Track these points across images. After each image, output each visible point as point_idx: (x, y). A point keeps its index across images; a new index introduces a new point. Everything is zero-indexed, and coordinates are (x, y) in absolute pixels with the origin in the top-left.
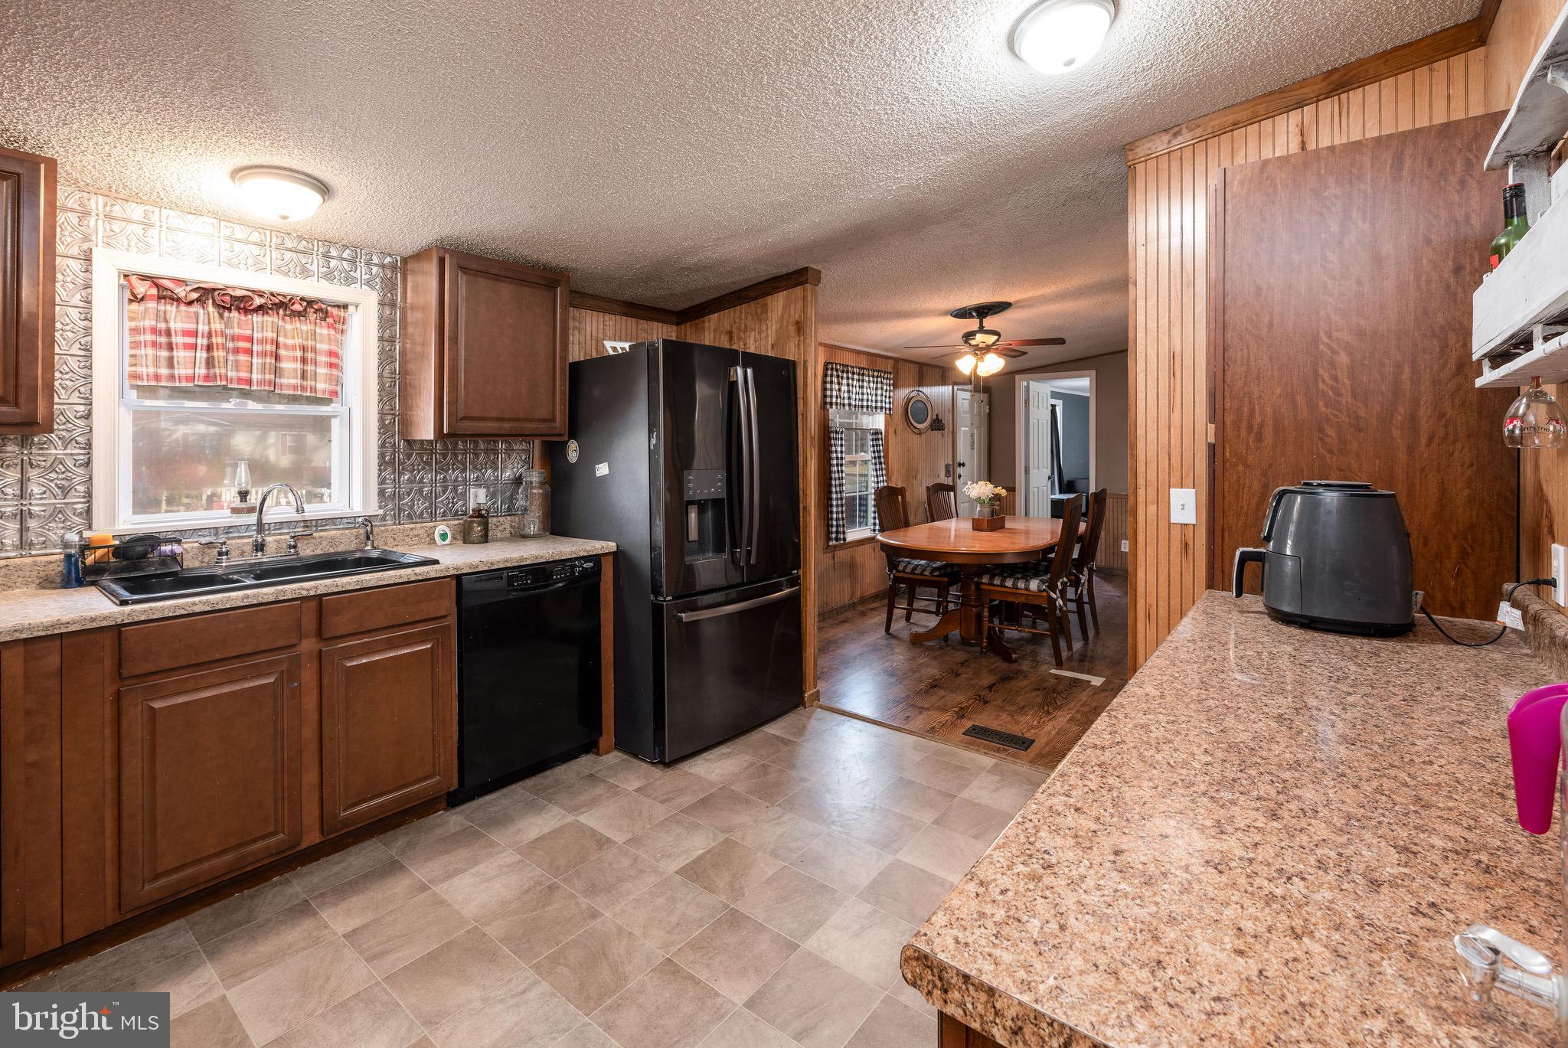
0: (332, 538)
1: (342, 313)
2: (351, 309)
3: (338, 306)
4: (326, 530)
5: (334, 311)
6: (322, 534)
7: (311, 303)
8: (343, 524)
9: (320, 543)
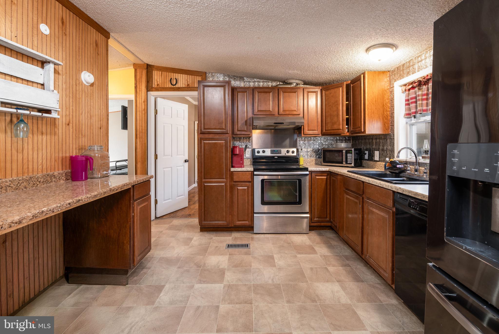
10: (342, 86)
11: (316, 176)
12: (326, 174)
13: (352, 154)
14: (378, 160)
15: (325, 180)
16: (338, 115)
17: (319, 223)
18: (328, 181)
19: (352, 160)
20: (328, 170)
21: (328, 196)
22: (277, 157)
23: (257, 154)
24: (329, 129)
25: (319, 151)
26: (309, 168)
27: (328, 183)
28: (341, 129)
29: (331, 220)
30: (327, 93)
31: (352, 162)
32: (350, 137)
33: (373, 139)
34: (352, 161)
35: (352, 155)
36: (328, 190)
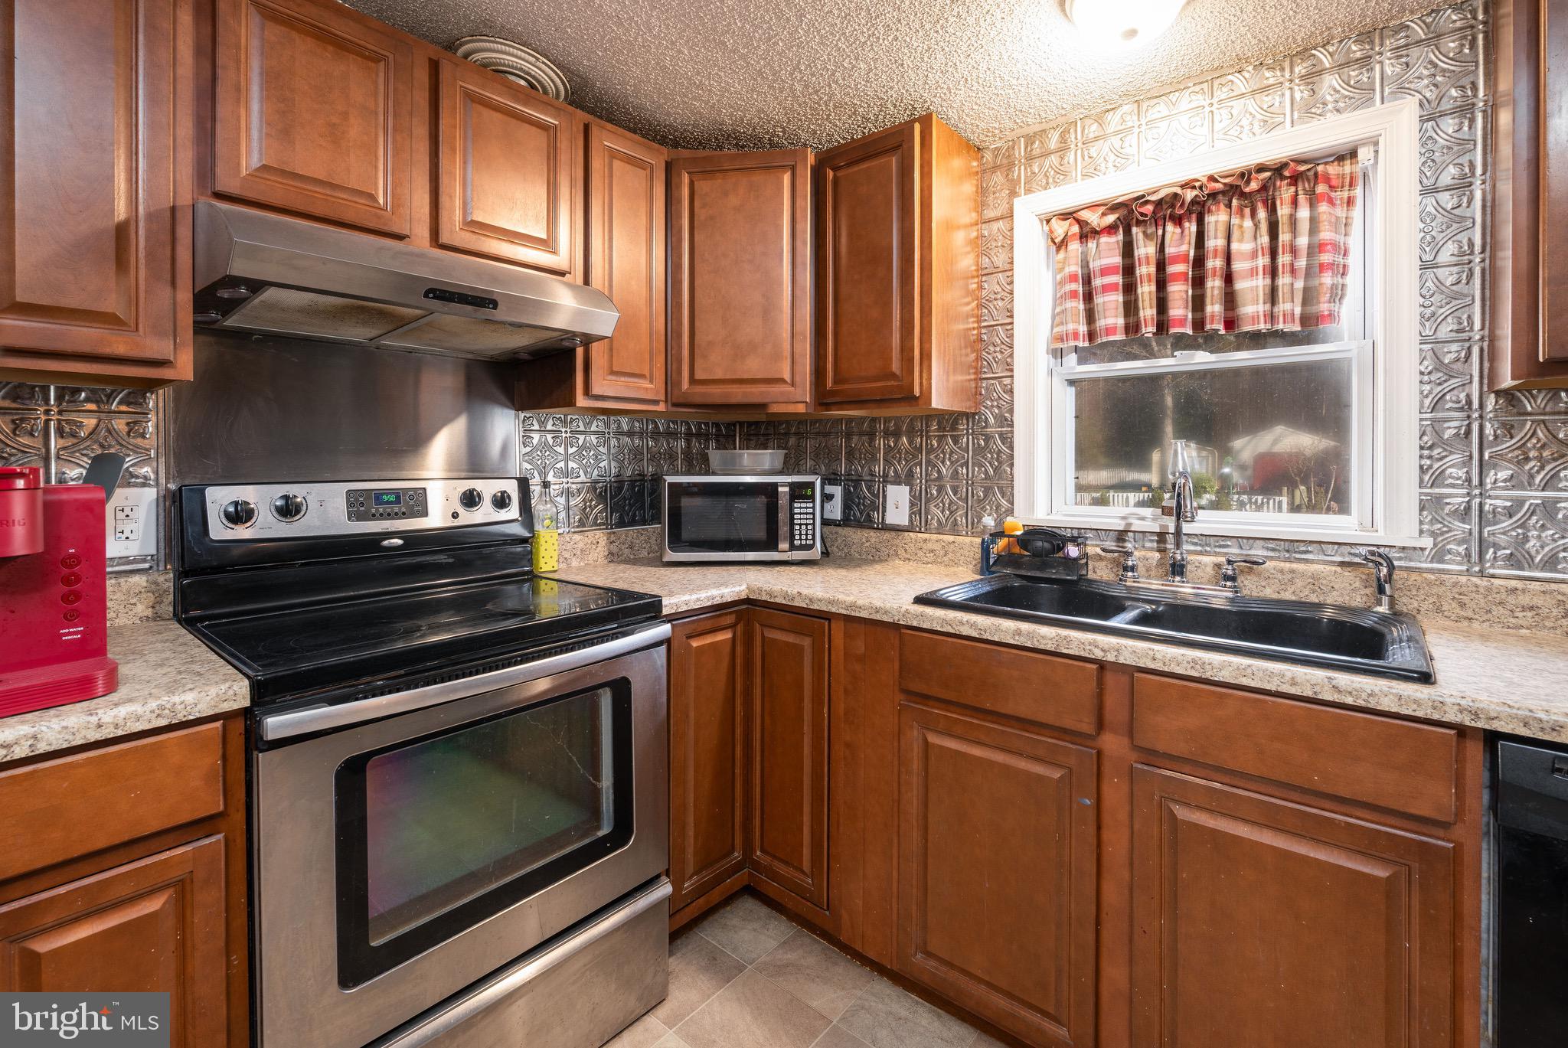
0: (1315, 578)
1: (1347, 168)
2: (1364, 154)
3: (1340, 158)
4: (1306, 561)
5: (1333, 170)
6: (1295, 566)
7: (1278, 170)
8: (1342, 555)
9: (1292, 581)
10: (793, 169)
11: (690, 637)
12: (730, 620)
13: (813, 502)
14: (906, 522)
15: (727, 649)
16: (768, 311)
17: (701, 900)
18: (739, 650)
19: (814, 529)
20: (743, 596)
21: (738, 731)
22: (400, 542)
23: (219, 530)
24: (719, 374)
25: (620, 489)
26: (665, 602)
27: (739, 661)
28: (782, 381)
29: (752, 851)
30: (703, 186)
31: (814, 539)
32: (734, 425)
33: (872, 435)
34: (814, 536)
35: (814, 508)
36: (738, 702)
